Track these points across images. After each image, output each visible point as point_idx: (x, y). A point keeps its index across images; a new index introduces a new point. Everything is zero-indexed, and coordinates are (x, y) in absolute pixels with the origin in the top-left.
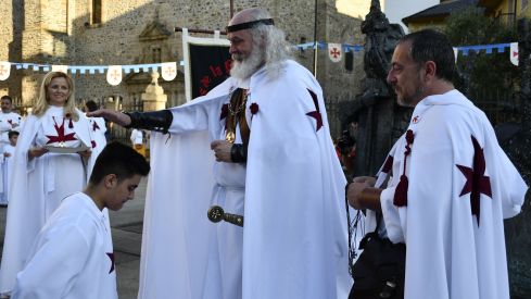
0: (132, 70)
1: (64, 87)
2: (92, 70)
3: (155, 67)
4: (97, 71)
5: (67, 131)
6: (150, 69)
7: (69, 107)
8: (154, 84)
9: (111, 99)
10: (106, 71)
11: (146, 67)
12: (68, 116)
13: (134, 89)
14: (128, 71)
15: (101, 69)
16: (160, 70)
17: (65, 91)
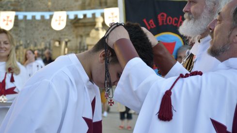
0: (76, 16)
1: (5, 43)
2: (38, 15)
3: (98, 12)
4: (43, 17)
5: (9, 85)
6: (94, 15)
7: (10, 61)
8: (97, 29)
9: (57, 44)
10: (51, 16)
11: (89, 13)
12: (10, 70)
13: (81, 31)
14: (72, 17)
15: (47, 15)
16: (103, 15)
17: (7, 46)
